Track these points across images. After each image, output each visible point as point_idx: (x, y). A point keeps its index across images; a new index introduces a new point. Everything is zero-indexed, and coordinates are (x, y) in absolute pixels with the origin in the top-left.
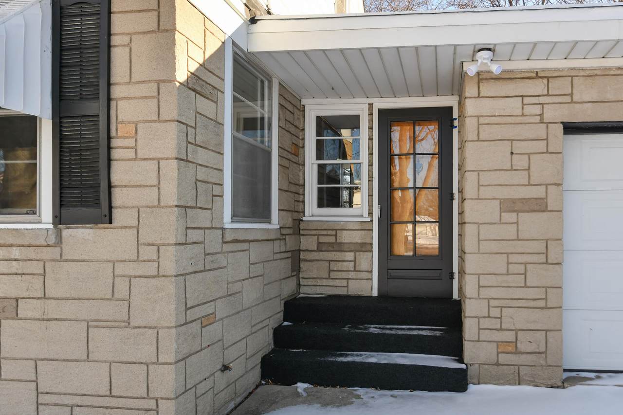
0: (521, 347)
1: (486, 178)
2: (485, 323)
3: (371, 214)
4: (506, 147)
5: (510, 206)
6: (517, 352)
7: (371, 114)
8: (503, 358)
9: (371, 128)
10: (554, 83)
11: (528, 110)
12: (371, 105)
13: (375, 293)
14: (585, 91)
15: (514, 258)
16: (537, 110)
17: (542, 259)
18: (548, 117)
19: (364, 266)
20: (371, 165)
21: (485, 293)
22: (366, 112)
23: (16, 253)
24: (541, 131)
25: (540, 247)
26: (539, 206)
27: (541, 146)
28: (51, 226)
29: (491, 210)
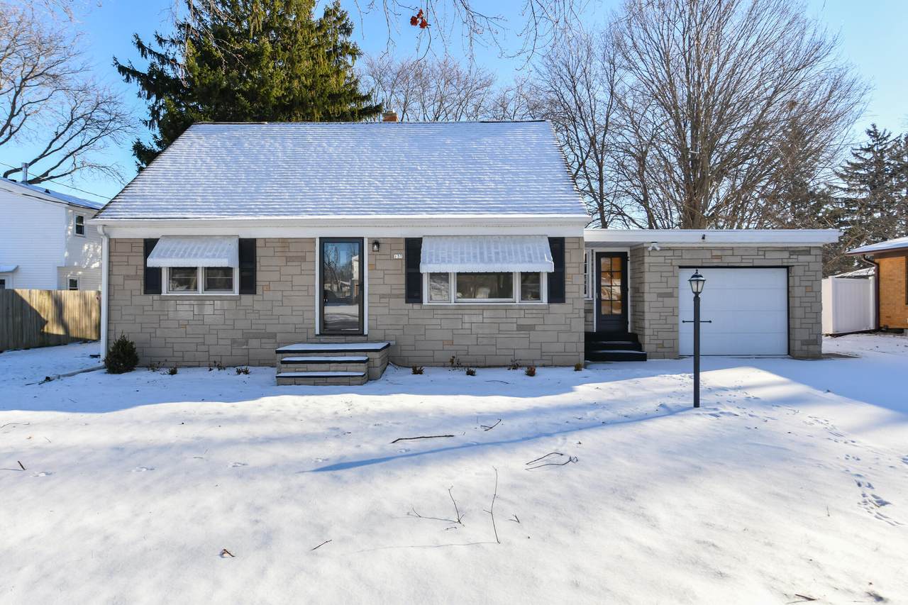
0: (665, 345)
1: (652, 285)
2: (652, 337)
3: (593, 297)
4: (659, 274)
5: (660, 295)
6: (663, 347)
7: (593, 254)
8: (659, 349)
9: (592, 260)
10: (676, 252)
11: (667, 261)
12: (592, 250)
13: (595, 331)
14: (686, 255)
15: (662, 314)
16: (670, 261)
17: (672, 314)
18: (674, 264)
19: (590, 319)
20: (593, 276)
21: (652, 327)
22: (591, 253)
23: (534, 311)
24: (671, 269)
25: (671, 310)
26: (671, 295)
27: (671, 274)
28: (547, 304)
29: (654, 297)
